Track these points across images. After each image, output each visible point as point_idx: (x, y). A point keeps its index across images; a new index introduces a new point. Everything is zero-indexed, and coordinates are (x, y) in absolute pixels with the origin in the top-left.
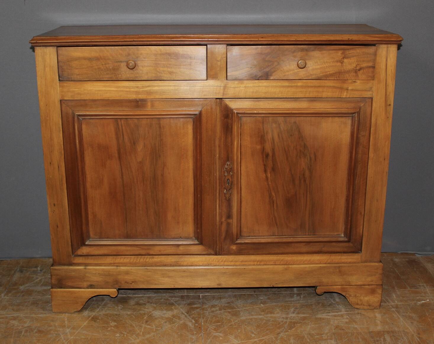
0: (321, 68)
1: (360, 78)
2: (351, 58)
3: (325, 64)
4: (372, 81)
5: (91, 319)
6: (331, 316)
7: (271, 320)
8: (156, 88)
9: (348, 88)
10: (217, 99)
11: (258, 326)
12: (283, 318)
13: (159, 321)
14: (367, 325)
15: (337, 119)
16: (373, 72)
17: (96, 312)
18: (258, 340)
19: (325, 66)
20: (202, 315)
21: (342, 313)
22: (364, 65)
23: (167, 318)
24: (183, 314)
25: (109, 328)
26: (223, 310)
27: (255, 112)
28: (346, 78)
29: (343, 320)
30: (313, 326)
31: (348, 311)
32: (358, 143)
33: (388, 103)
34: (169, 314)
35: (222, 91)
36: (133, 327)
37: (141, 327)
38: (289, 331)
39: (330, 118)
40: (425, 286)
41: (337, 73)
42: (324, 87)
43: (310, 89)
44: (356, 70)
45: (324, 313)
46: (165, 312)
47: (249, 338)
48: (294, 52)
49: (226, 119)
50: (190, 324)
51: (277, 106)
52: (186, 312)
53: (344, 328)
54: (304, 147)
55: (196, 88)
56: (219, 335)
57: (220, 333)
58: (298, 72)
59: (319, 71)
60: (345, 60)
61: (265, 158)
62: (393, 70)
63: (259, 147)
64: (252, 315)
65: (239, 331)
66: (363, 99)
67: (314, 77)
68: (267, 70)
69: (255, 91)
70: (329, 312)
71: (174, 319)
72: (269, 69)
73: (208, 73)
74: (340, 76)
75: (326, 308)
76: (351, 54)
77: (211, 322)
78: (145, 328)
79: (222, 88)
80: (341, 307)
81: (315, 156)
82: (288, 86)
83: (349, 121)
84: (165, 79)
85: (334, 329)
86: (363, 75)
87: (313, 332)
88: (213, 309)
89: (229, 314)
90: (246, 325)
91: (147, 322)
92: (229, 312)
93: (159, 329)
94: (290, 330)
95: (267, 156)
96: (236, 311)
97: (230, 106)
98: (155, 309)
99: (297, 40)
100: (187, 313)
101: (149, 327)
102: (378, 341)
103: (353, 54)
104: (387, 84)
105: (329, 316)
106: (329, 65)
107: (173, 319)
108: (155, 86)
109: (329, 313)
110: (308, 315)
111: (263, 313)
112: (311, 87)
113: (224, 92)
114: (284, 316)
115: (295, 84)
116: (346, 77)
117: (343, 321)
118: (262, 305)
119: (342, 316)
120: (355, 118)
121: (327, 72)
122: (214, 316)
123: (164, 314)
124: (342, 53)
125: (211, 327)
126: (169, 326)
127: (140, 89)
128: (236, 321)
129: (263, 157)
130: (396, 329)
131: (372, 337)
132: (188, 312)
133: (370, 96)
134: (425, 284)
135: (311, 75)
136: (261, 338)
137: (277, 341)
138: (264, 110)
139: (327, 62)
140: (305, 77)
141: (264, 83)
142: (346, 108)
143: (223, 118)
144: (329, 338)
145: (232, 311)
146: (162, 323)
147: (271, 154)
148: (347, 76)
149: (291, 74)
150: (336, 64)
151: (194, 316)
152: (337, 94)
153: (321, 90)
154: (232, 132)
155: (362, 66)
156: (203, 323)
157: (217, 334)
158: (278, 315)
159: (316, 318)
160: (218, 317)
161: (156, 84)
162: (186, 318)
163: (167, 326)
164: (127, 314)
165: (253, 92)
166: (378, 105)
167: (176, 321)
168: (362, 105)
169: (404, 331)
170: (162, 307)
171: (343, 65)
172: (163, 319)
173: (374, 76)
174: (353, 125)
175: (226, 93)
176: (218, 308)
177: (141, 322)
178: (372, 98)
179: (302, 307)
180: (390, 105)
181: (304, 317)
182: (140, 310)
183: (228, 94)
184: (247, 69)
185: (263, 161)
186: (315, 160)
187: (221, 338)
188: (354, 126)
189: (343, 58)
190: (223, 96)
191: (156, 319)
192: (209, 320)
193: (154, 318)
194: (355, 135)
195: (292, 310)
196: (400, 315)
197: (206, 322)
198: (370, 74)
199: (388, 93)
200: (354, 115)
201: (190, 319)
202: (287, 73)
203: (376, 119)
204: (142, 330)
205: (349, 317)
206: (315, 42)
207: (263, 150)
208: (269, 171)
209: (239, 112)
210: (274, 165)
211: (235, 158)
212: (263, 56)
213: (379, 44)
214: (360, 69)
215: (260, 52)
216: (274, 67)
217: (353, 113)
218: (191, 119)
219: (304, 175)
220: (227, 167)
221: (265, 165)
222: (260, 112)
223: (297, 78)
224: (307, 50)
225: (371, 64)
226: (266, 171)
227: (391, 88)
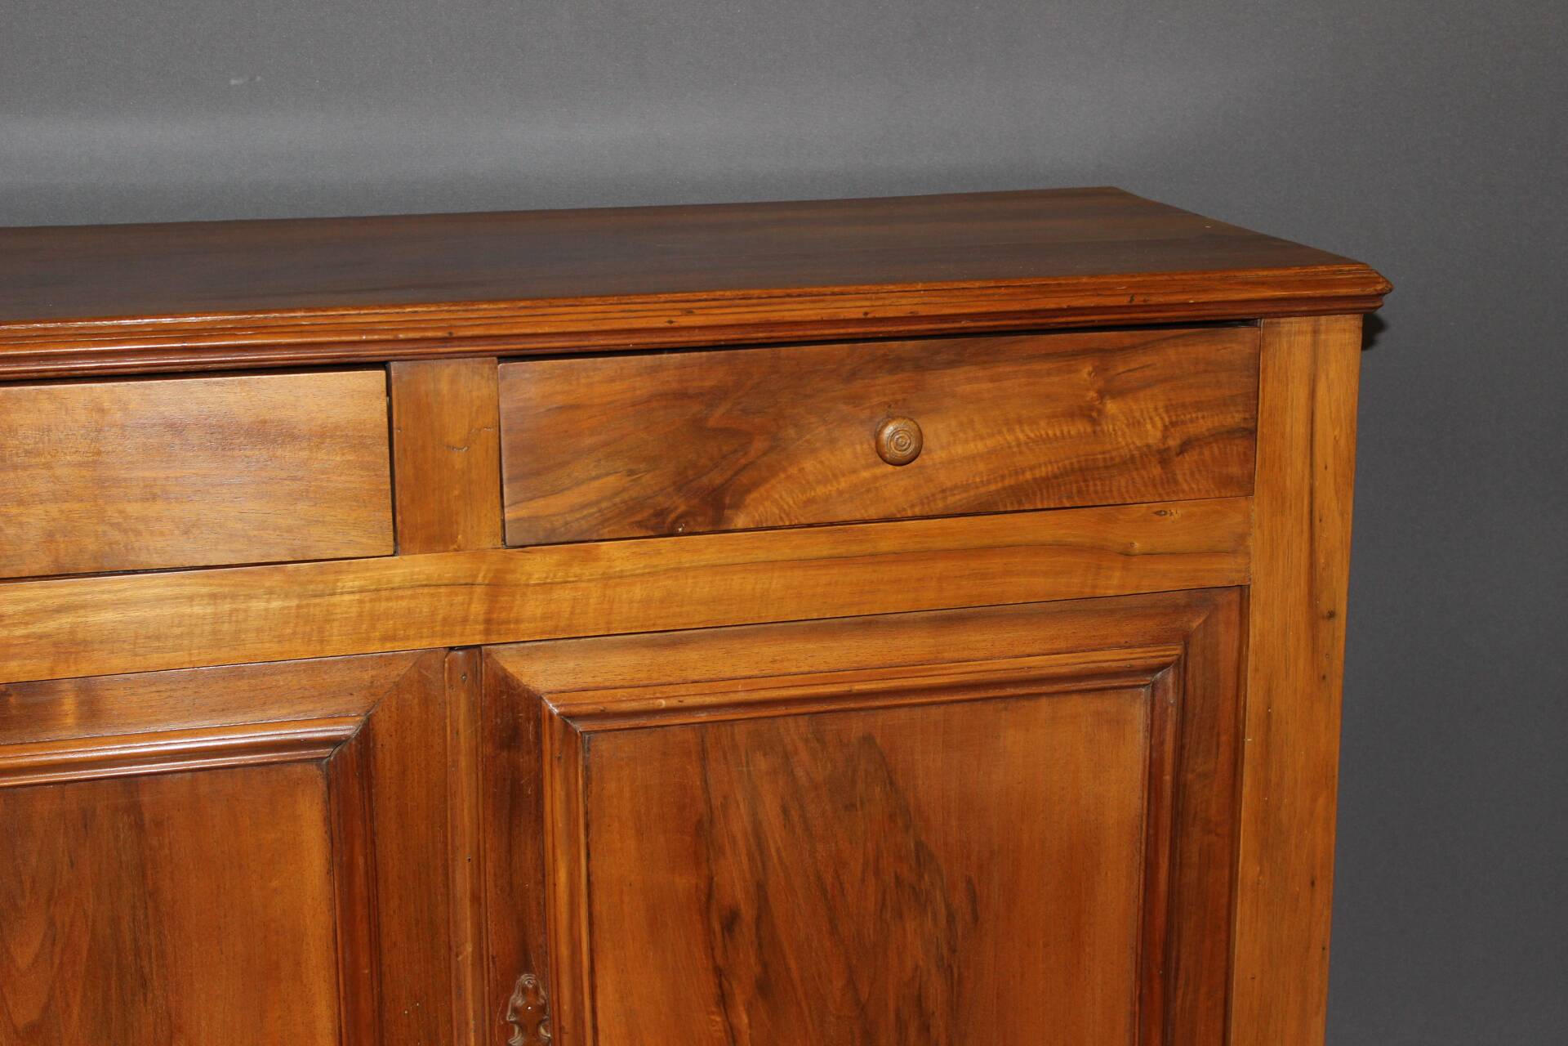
0: (992, 452)
1: (1183, 491)
2: (1141, 395)
3: (1011, 430)
4: (1243, 503)
8: (108, 617)
9: (1132, 544)
10: (454, 653)
15: (1075, 705)
16: (1249, 458)
19: (1010, 438)
22: (1204, 424)
27: (663, 703)
28: (1115, 493)
32: (1179, 815)
33: (1324, 606)
35: (478, 608)
39: (1044, 701)
41: (1073, 470)
42: (1010, 548)
43: (940, 567)
44: (1168, 449)
48: (853, 375)
49: (505, 754)
51: (774, 662)
54: (918, 857)
55: (336, 599)
58: (876, 478)
59: (981, 467)
60: (1111, 407)
61: (719, 935)
62: (1342, 442)
63: (684, 882)
66: (1201, 597)
67: (955, 500)
68: (716, 478)
69: (657, 594)
72: (729, 473)
73: (398, 518)
74: (1087, 486)
76: (1138, 374)
79: (479, 590)
81: (973, 898)
82: (830, 558)
83: (1137, 712)
84: (157, 561)
86: (1197, 476)
95: (731, 920)
97: (525, 680)
99: (869, 316)
103: (1148, 372)
104: (1317, 514)
106: (1032, 435)
108: (99, 607)
112: (948, 553)
113: (490, 611)
115: (867, 548)
116: (1119, 490)
120: (1166, 692)
121: (1023, 472)
124: (1098, 371)
127: (14, 625)
129: (708, 932)
133: (1237, 578)
135: (943, 491)
138: (705, 687)
139: (1020, 422)
140: (912, 506)
141: (703, 549)
142: (1121, 647)
143: (489, 749)
147: (748, 913)
148: (1123, 483)
149: (840, 493)
150: (1065, 430)
152: (1073, 582)
153: (996, 564)
154: (540, 819)
155: (1192, 429)
161: (103, 592)
165: (646, 602)
166: (1274, 618)
168: (1195, 625)
171: (1102, 431)
173: (1251, 477)
174: (1154, 729)
175: (503, 615)
178: (1243, 591)
180: (1332, 615)
183: (518, 621)
184: (611, 479)
185: (712, 948)
186: (975, 919)
188: (1162, 729)
189: (1102, 394)
190: (487, 632)
194: (1168, 778)
198: (1235, 470)
199: (1321, 560)
200: (1159, 675)
202: (820, 490)
203: (1269, 691)
206: (964, 324)
207: (709, 896)
208: (740, 1000)
209: (575, 710)
210: (765, 966)
211: (564, 951)
212: (695, 408)
213: (1277, 315)
214: (1185, 447)
215: (675, 386)
216: (752, 463)
217: (1152, 670)
218: (313, 769)
219: (919, 1000)
220: (520, 1002)
221: (719, 972)
222: (690, 701)
223: (872, 513)
224: (920, 366)
225: (1238, 417)
226: (723, 1001)
227: (1336, 530)
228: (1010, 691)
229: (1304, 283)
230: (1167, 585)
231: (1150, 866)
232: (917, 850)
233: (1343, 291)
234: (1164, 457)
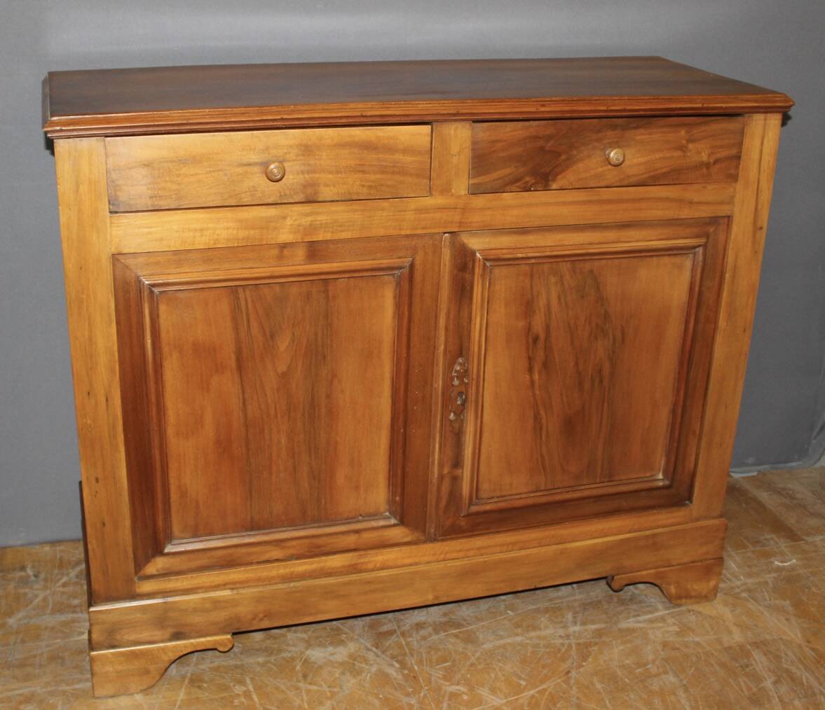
0: (648, 162)
1: (713, 179)
2: (702, 142)
3: (654, 154)
4: (734, 184)
5: (189, 683)
6: (645, 621)
7: (542, 645)
8: (324, 218)
9: (693, 199)
10: (446, 234)
11: (524, 661)
12: (561, 636)
13: (330, 672)
14: (714, 634)
15: (666, 260)
16: (737, 167)
17: (192, 665)
18: (537, 693)
19: (653, 157)
20: (406, 648)
21: (660, 613)
22: (723, 154)
23: (342, 664)
24: (369, 650)
25: (236, 701)
26: (441, 632)
27: (520, 255)
29: (671, 629)
30: (621, 648)
31: (669, 608)
32: (700, 302)
33: (759, 224)
34: (341, 653)
35: (457, 217)
36: (283, 691)
37: (298, 691)
38: (584, 664)
39: (655, 258)
40: (776, 539)
41: (675, 170)
43: (625, 205)
44: (709, 163)
45: (629, 618)
46: (331, 649)
47: (519, 690)
48: (599, 131)
49: (461, 273)
50: (392, 672)
51: (560, 240)
52: (373, 646)
53: (677, 646)
54: (605, 317)
55: (407, 213)
56: (459, 690)
57: (458, 684)
58: (605, 171)
59: (642, 168)
60: (691, 146)
61: (531, 345)
62: (771, 162)
63: (521, 324)
64: (502, 637)
65: (493, 676)
66: (714, 220)
67: (632, 180)
68: (547, 169)
69: (522, 214)
70: (636, 613)
71: (356, 663)
72: (551, 168)
73: (432, 182)
74: (679, 176)
75: (628, 605)
76: (701, 134)
77: (431, 661)
78: (308, 692)
79: (458, 210)
80: (653, 600)
81: (623, 333)
82: (585, 201)
83: (688, 263)
85: (663, 650)
86: (719, 173)
87: (627, 662)
88: (422, 632)
89: (458, 641)
90: (499, 661)
91: (305, 676)
92: (456, 636)
93: (335, 690)
94: (585, 662)
95: (536, 339)
96: (467, 631)
97: (470, 245)
98: (309, 645)
99: (609, 109)
100: (377, 648)
101: (315, 688)
102: (747, 666)
103: (705, 133)
104: (759, 189)
105: (640, 622)
106: (661, 156)
107: (354, 664)
108: (322, 214)
109: (638, 616)
110: (603, 626)
111: (519, 631)
112: (628, 200)
113: (461, 219)
114: (561, 632)
115: (599, 198)
116: (691, 178)
117: (670, 631)
118: (509, 612)
119: (663, 619)
120: (699, 256)
121: (657, 170)
122: (430, 647)
123: (332, 654)
124: (687, 132)
125: (437, 675)
126: (353, 681)
128: (478, 654)
129: (527, 342)
130: (767, 637)
131: (736, 660)
132: (377, 644)
133: (729, 213)
134: (774, 536)
135: (628, 177)
136: (540, 686)
137: (571, 688)
138: (534, 250)
139: (657, 151)
140: (616, 182)
141: (540, 196)
142: (685, 238)
143: (455, 272)
144: (661, 670)
145: (460, 632)
146: (338, 676)
148: (692, 175)
149: (591, 176)
150: (673, 154)
151: (391, 652)
152: (671, 213)
153: (645, 205)
154: (471, 299)
155: (719, 155)
156: (416, 668)
157: (453, 688)
158: (549, 631)
159: (621, 630)
160: (439, 650)
161: (324, 209)
162: (378, 659)
163: (350, 683)
164: (258, 663)
165: (518, 217)
166: (741, 230)
167: (363, 667)
168: (711, 230)
169: (781, 639)
170: (321, 639)
171: (687, 155)
172: (334, 667)
173: (737, 174)
174: (693, 270)
175: (466, 220)
176: (430, 629)
177: (295, 679)
178: (730, 218)
179: (585, 608)
180: (761, 228)
181: (598, 630)
182: (280, 651)
183: (471, 222)
184: (509, 169)
185: (528, 349)
186: (623, 340)
187: (465, 697)
188: (696, 270)
189: (688, 141)
190: (459, 226)
191: (320, 667)
192: (426, 659)
193: (316, 666)
194: (697, 289)
195: (570, 616)
196: (760, 605)
197: (420, 662)
198: (732, 171)
199: (760, 207)
200: (697, 249)
201: (388, 659)
202: (584, 175)
203: (736, 257)
204: (305, 698)
205: (676, 620)
206: (641, 113)
207: (529, 329)
208: (536, 369)
209: (488, 257)
210: (546, 357)
211: (476, 349)
212: (540, 143)
213: (752, 113)
214: (716, 162)
215: (534, 134)
216: (560, 164)
217: (694, 247)
218: (390, 277)
219: (600, 371)
220: (458, 368)
221: (530, 359)
222: (530, 255)
223: (602, 184)
224: (624, 128)
225: (735, 151)
226: (530, 370)
227: (766, 196)
228: (643, 254)
229: (764, 101)
230: (704, 215)
231: (687, 322)
232: (605, 315)
233: (778, 104)
234: (708, 166)
